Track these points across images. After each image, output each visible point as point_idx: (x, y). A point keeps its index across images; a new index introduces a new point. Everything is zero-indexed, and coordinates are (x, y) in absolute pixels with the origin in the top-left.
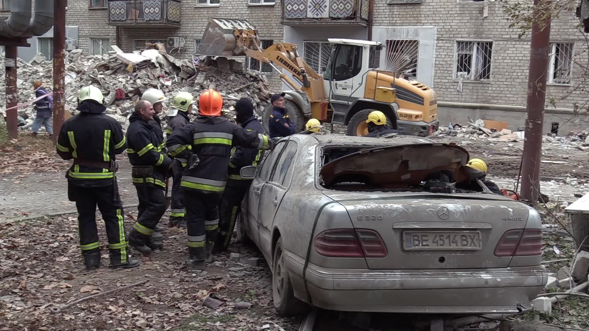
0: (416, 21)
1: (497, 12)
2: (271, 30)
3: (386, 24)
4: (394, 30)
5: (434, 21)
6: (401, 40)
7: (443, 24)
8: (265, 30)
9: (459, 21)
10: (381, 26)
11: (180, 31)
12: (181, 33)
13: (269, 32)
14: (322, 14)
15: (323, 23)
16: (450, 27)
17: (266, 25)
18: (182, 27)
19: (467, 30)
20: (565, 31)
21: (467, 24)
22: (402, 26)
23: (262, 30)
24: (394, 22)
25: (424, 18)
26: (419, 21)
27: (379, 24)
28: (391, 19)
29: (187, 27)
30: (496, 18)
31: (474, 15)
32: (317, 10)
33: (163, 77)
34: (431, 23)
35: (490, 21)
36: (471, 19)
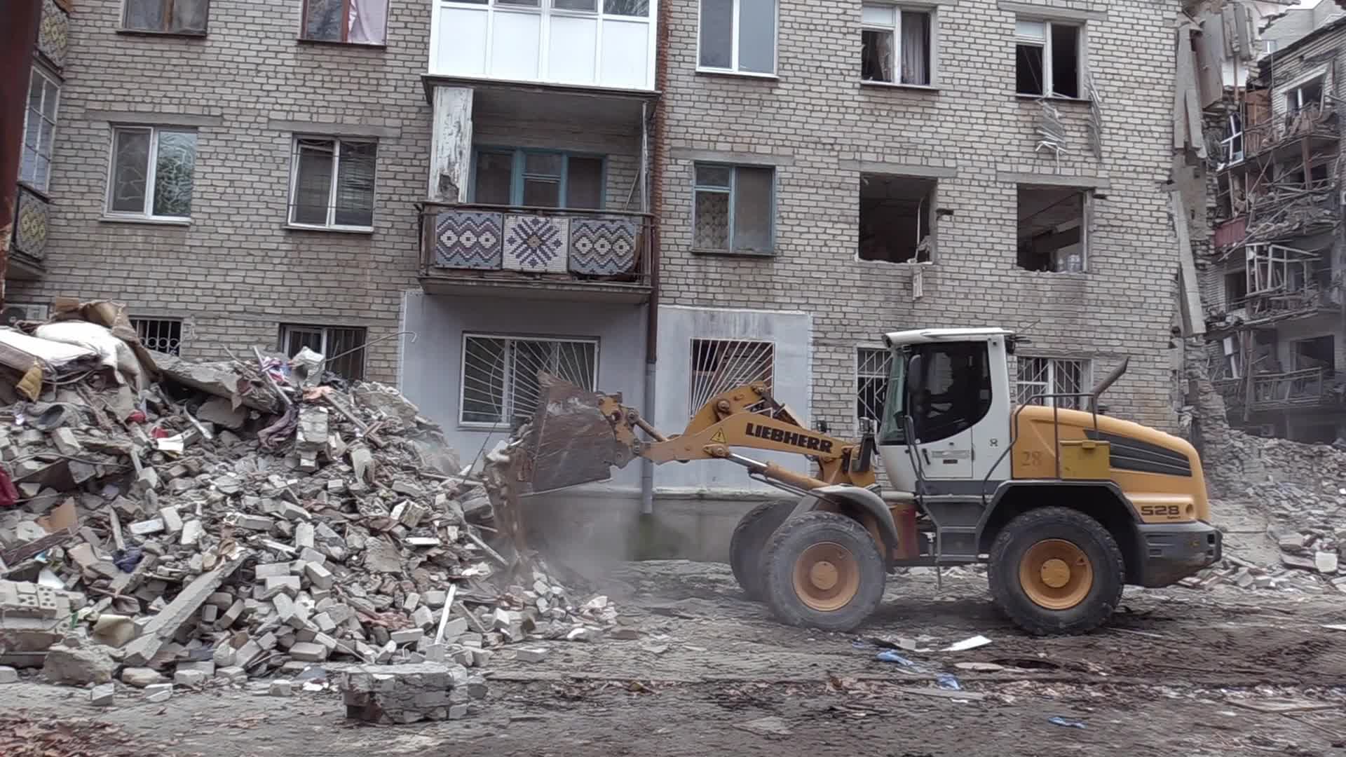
0: (762, 299)
1: (940, 288)
2: (359, 299)
3: (690, 302)
4: (712, 317)
5: (804, 301)
6: (730, 340)
7: (824, 308)
8: (340, 298)
9: (861, 304)
10: (675, 303)
11: (42, 288)
12: (44, 293)
13: (355, 306)
14: (549, 262)
15: (549, 287)
16: (841, 316)
17: (343, 284)
18: (50, 278)
19: (879, 324)
20: (1075, 334)
21: (878, 311)
22: (729, 307)
23: (331, 298)
24: (710, 296)
25: (782, 293)
26: (771, 299)
27: (672, 301)
28: (701, 289)
29: (70, 279)
30: (939, 301)
31: (893, 292)
32: (534, 251)
33: (143, 422)
34: (799, 304)
35: (927, 306)
36: (887, 300)
